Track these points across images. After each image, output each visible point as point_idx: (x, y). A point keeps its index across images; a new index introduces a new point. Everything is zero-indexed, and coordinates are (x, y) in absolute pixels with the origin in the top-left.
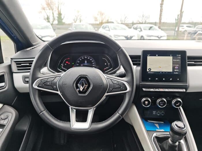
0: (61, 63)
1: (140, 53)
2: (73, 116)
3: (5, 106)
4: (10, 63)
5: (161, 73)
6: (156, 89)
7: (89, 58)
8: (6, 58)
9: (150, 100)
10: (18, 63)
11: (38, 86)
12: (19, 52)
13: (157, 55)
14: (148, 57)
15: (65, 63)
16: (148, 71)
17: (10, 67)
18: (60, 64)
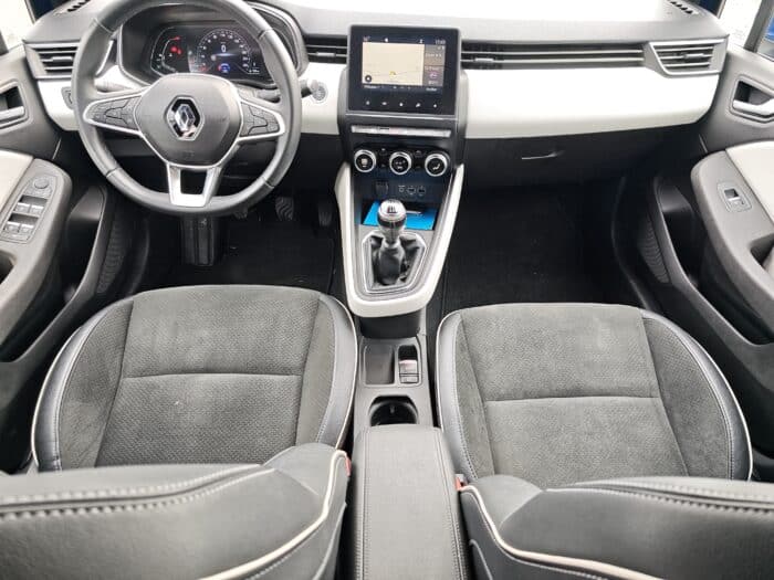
0: (158, 50)
1: (345, 31)
2: (175, 183)
4: (23, 54)
5: (395, 87)
7: (231, 37)
8: (11, 37)
9: (373, 156)
10: (44, 54)
13: (386, 40)
14: (364, 43)
15: (168, 51)
16: (364, 81)
17: (25, 63)
18: (156, 56)
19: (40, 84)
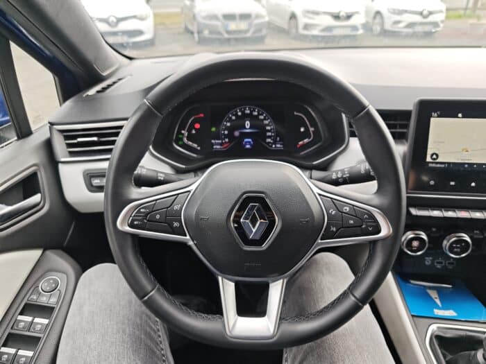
1: (409, 105)
3: (48, 253)
4: (48, 135)
5: (466, 166)
6: (448, 211)
7: (256, 113)
8: (38, 118)
10: (68, 135)
11: (131, 226)
12: (68, 103)
13: (460, 115)
14: (432, 119)
15: (192, 127)
16: (429, 159)
17: (48, 144)
19: (61, 167)
